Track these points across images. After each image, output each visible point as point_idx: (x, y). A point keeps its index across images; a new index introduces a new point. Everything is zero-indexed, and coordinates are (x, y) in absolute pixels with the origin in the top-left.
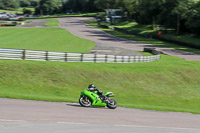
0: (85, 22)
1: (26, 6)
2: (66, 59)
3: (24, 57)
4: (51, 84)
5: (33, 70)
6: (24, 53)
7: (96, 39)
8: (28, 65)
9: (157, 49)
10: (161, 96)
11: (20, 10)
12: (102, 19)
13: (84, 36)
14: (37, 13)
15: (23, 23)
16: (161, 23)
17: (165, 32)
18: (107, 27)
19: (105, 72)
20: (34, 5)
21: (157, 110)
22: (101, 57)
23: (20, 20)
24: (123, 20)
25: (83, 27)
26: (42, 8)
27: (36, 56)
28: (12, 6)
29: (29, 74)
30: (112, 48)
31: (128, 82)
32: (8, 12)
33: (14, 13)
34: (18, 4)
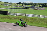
1: (40, 5)
3: (39, 17)
6: (39, 16)
11: (39, 6)
14: (43, 7)
15: (39, 9)
20: (42, 5)
23: (39, 8)
27: (42, 17)
28: (37, 5)
29: (40, 21)
32: (36, 6)
33: (37, 6)
34: (38, 4)
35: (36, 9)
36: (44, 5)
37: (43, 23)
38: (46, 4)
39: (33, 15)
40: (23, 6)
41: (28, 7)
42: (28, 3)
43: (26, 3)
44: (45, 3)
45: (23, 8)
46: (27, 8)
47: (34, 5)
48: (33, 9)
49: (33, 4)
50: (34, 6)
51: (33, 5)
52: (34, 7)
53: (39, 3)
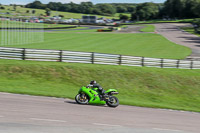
0: (182, 28)
1: (123, 11)
2: (162, 66)
3: (120, 63)
4: (146, 89)
5: (129, 75)
7: (192, 45)
8: (124, 70)
11: (117, 16)
12: (199, 25)
13: (180, 42)
14: (134, 19)
15: (119, 29)
20: (130, 10)
23: (117, 25)
25: (180, 33)
26: (138, 13)
27: (131, 62)
28: (109, 12)
29: (125, 80)
32: (105, 18)
33: (110, 18)
34: (115, 10)
35: (106, 28)
37: (137, 89)
38: (145, 9)
39: (92, 56)
40: (51, 16)
41: (70, 21)
42: (72, 4)
43: (63, 3)
44: (145, 4)
45: (49, 26)
46: (69, 24)
47: (99, 14)
48: (92, 31)
49: (92, 9)
50: (98, 17)
51: (95, 12)
52: (98, 21)
53: (116, 4)
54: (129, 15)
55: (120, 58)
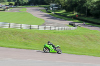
2: (30, 28)
4: (23, 40)
5: (14, 33)
7: (45, 18)
9: (76, 24)
10: (78, 47)
11: (7, 3)
12: (48, 8)
13: (39, 17)
14: (16, 5)
15: (9, 10)
16: (78, 11)
17: (80, 16)
18: (51, 13)
19: (50, 35)
20: (14, 0)
21: (76, 54)
22: (48, 27)
23: (7, 8)
24: (59, 9)
25: (39, 12)
28: (3, 1)
29: (12, 35)
30: (53, 23)
31: (61, 40)
32: (1, 4)
36: (18, 2)
37: (18, 40)
54: (14, 3)
55: (9, 25)
